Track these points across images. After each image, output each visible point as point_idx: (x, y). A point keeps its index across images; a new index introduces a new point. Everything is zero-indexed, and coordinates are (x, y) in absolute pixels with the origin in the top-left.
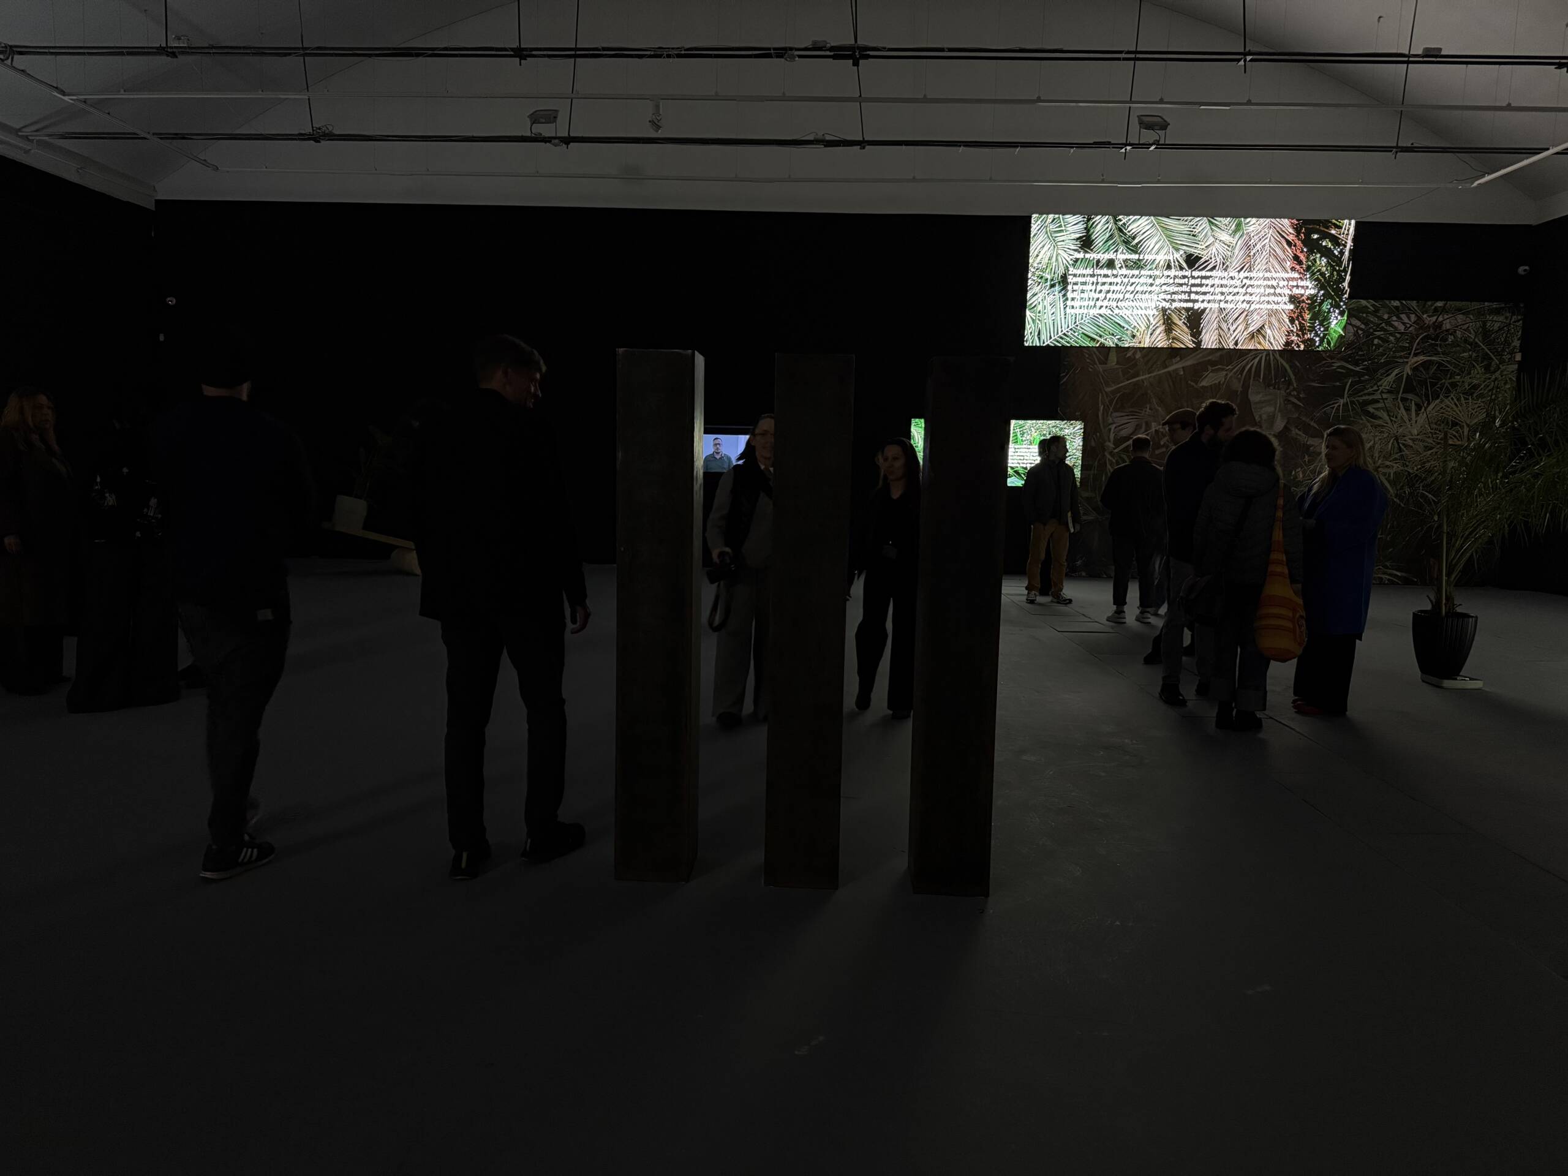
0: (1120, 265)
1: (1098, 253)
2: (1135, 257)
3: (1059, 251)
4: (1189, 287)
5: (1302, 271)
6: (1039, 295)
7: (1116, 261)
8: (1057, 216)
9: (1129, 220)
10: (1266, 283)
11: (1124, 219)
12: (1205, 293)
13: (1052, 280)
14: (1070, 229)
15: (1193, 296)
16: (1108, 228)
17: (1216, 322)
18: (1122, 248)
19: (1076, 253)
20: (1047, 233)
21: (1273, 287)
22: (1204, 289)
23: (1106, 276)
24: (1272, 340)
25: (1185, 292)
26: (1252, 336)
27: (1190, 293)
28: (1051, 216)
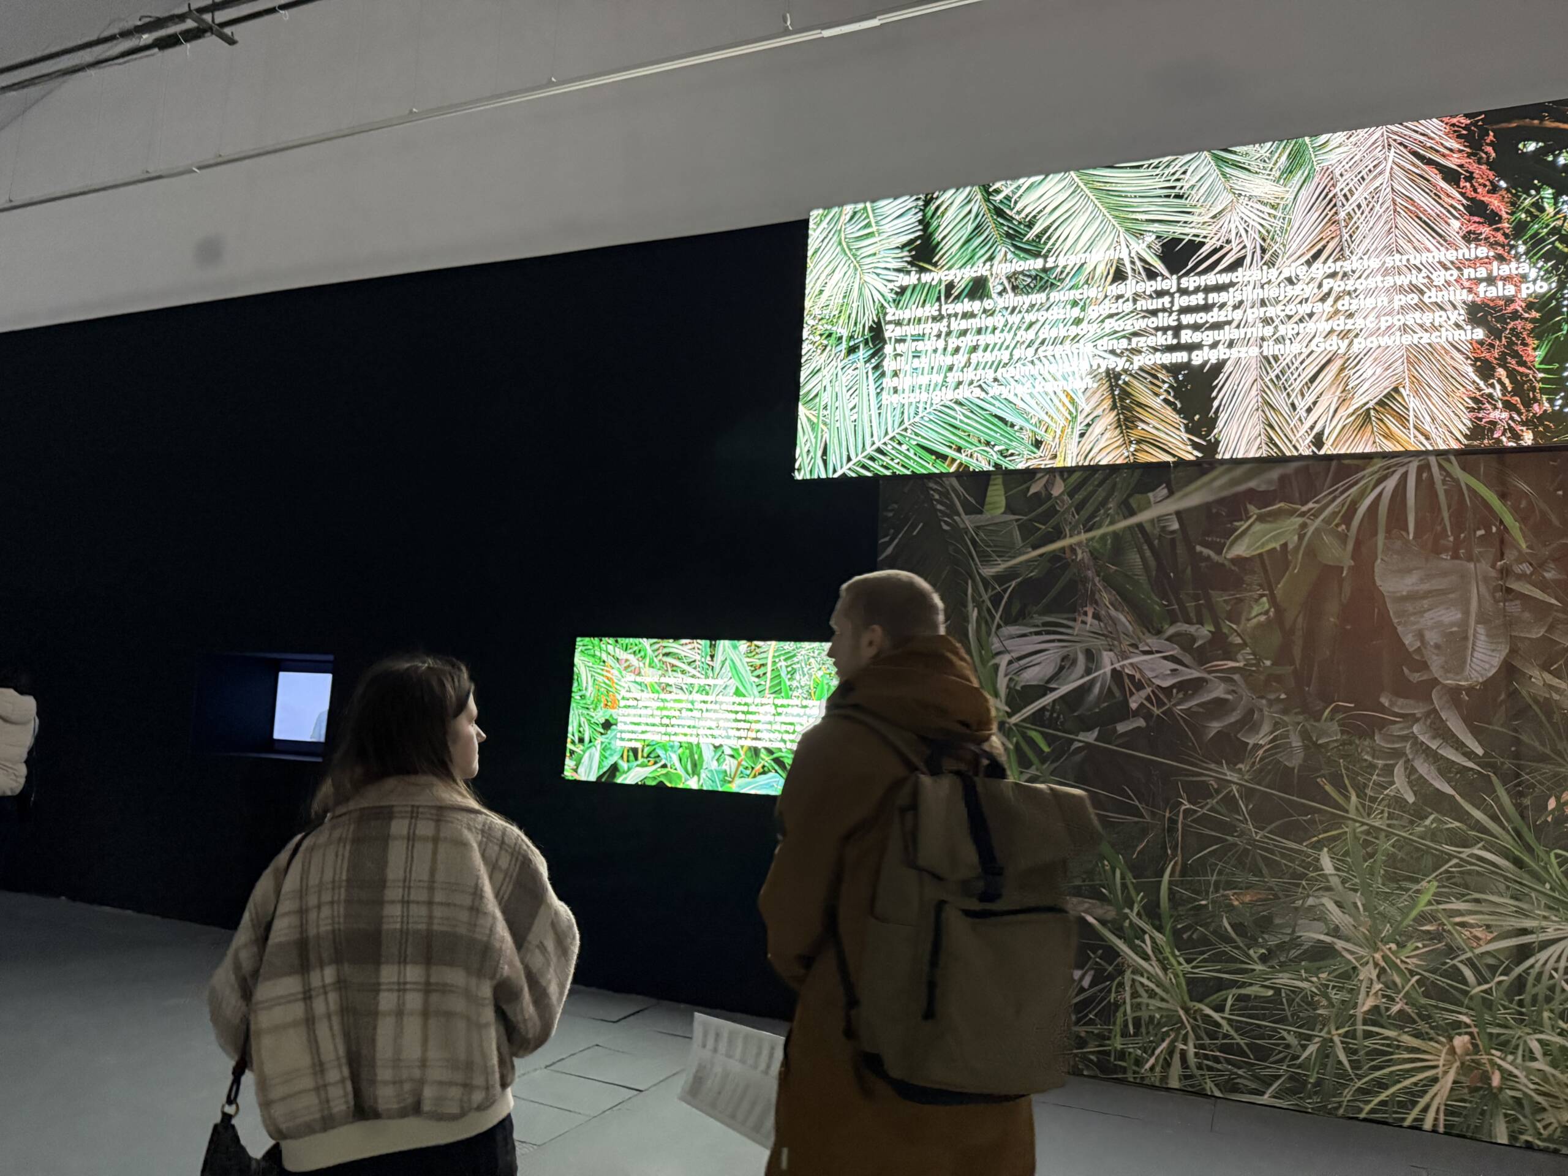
0: (1000, 288)
1: (949, 269)
2: (1039, 263)
3: (866, 278)
4: (1174, 316)
5: (1500, 237)
6: (824, 372)
7: (991, 280)
8: (860, 206)
9: (1019, 187)
10: (1390, 281)
11: (1005, 188)
12: (1217, 326)
13: (852, 337)
14: (888, 227)
15: (1186, 336)
16: (970, 212)
17: (1254, 392)
18: (1002, 250)
19: (901, 275)
20: (840, 243)
21: (1414, 289)
22: (1215, 316)
23: (966, 316)
24: (1428, 427)
25: (1165, 330)
26: (1365, 418)
27: (1177, 330)
28: (849, 209)
